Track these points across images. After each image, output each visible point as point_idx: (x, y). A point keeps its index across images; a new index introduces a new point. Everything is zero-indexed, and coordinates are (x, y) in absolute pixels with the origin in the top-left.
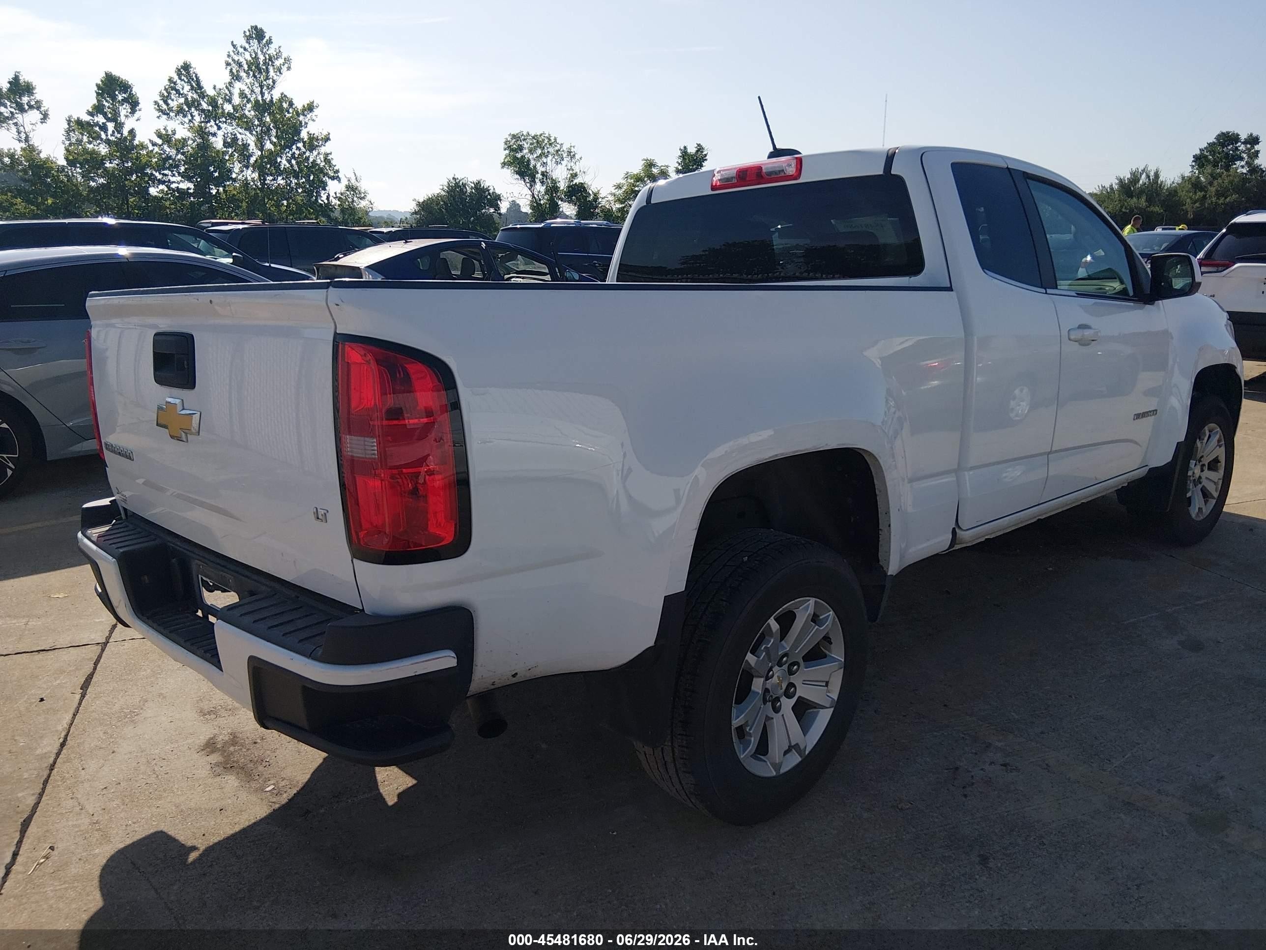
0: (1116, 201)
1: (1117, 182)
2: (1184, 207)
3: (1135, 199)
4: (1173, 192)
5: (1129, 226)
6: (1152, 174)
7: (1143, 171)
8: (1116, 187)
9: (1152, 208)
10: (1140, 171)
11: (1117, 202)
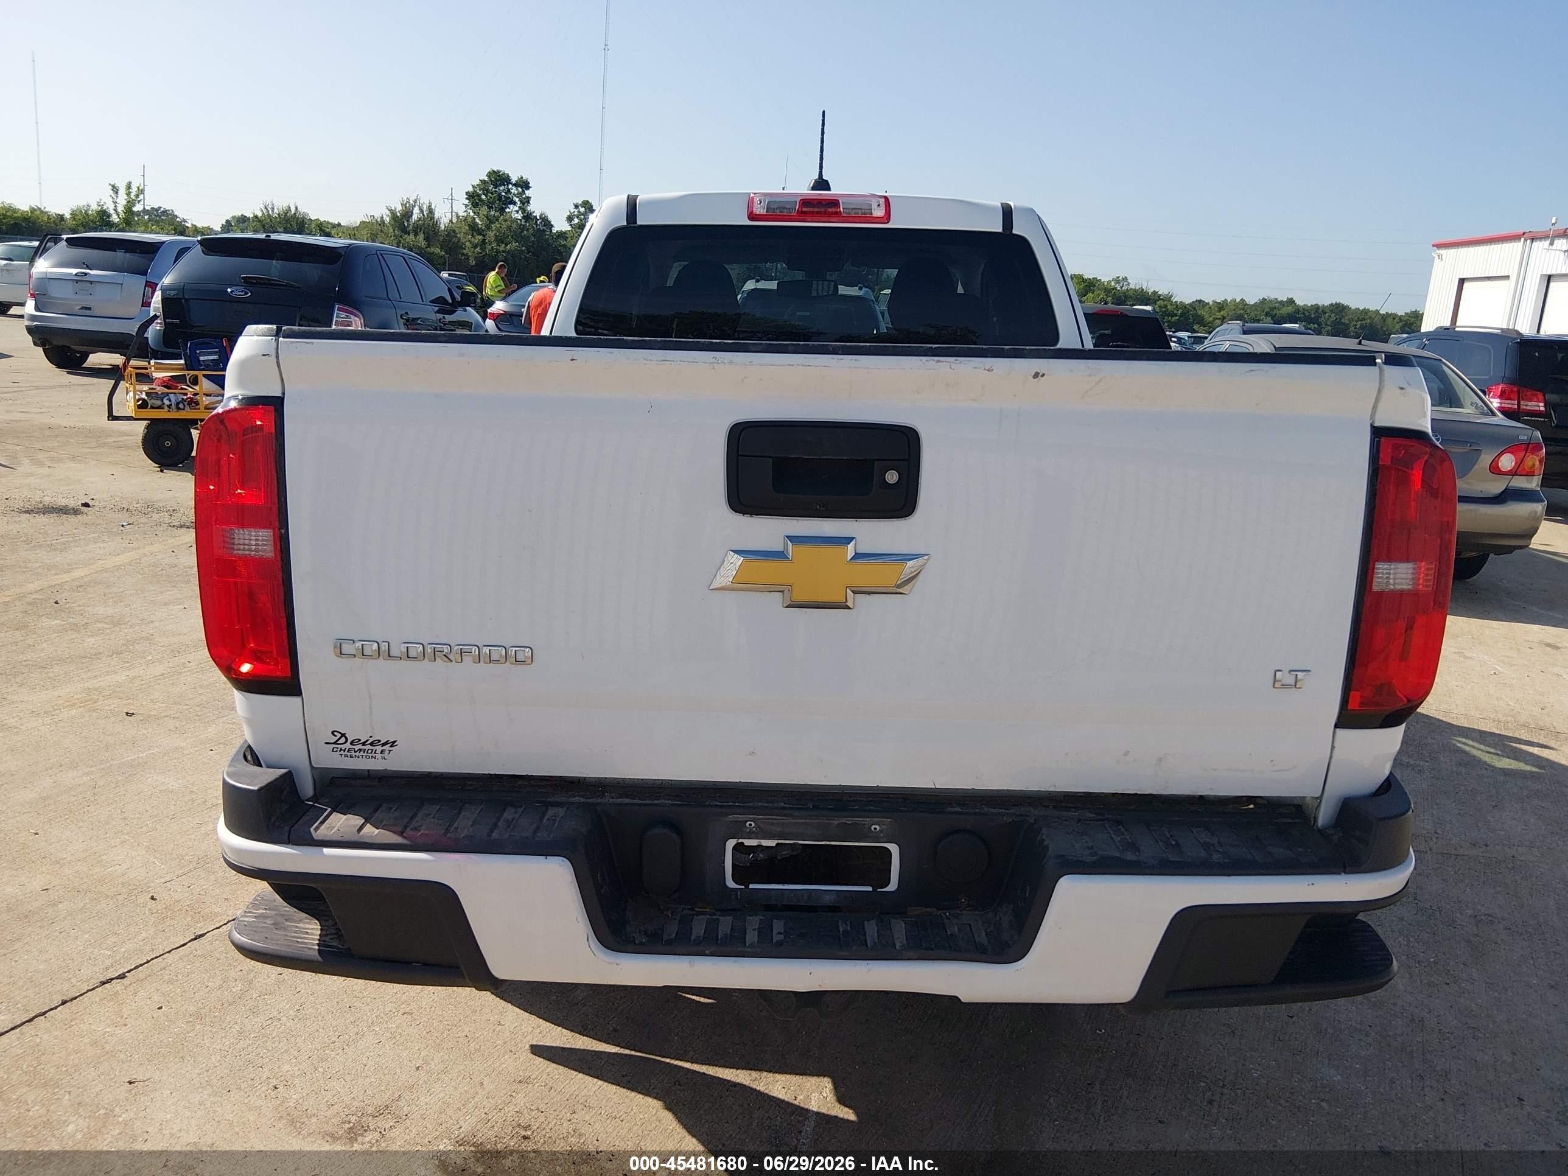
0: (391, 236)
1: (388, 213)
2: (464, 251)
3: (412, 236)
4: (451, 233)
5: (493, 273)
6: (425, 208)
7: (415, 202)
8: (387, 219)
9: (432, 250)
10: (412, 202)
11: (393, 238)
